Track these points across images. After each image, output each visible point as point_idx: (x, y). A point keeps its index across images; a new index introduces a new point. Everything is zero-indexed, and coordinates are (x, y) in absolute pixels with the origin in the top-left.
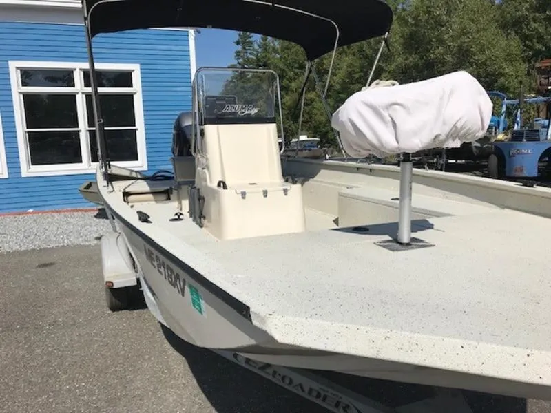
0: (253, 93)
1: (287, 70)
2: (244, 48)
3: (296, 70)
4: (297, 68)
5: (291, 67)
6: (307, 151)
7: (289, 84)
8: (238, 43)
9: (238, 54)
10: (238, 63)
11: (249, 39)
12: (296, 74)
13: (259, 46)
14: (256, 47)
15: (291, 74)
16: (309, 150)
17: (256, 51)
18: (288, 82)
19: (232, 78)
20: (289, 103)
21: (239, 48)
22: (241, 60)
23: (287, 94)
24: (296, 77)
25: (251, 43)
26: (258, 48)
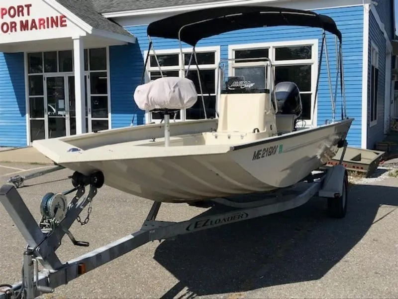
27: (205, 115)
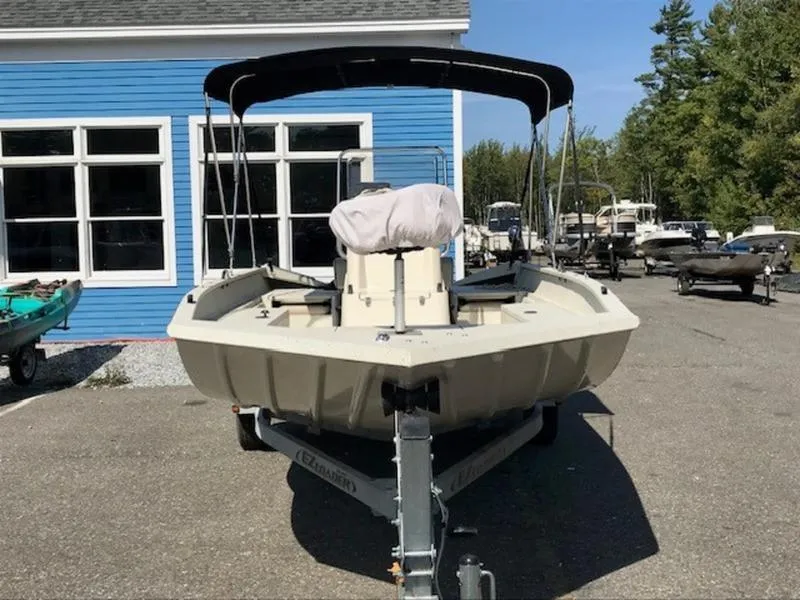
0: (684, 132)
1: (751, 83)
2: (672, 39)
3: (773, 84)
4: (777, 78)
5: (761, 77)
6: (728, 258)
7: (757, 114)
8: (659, 29)
9: (658, 53)
10: (658, 71)
11: (684, 19)
12: (772, 91)
13: (702, 33)
14: (698, 36)
15: (760, 92)
16: (733, 256)
17: (697, 44)
18: (754, 109)
19: (644, 102)
20: (752, 155)
21: (662, 39)
22: (663, 65)
23: (750, 134)
24: (773, 98)
25: (688, 27)
26: (702, 37)
27: (254, 260)
